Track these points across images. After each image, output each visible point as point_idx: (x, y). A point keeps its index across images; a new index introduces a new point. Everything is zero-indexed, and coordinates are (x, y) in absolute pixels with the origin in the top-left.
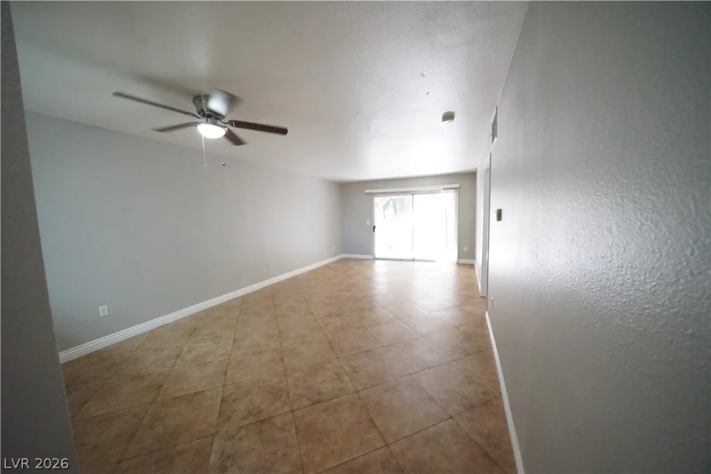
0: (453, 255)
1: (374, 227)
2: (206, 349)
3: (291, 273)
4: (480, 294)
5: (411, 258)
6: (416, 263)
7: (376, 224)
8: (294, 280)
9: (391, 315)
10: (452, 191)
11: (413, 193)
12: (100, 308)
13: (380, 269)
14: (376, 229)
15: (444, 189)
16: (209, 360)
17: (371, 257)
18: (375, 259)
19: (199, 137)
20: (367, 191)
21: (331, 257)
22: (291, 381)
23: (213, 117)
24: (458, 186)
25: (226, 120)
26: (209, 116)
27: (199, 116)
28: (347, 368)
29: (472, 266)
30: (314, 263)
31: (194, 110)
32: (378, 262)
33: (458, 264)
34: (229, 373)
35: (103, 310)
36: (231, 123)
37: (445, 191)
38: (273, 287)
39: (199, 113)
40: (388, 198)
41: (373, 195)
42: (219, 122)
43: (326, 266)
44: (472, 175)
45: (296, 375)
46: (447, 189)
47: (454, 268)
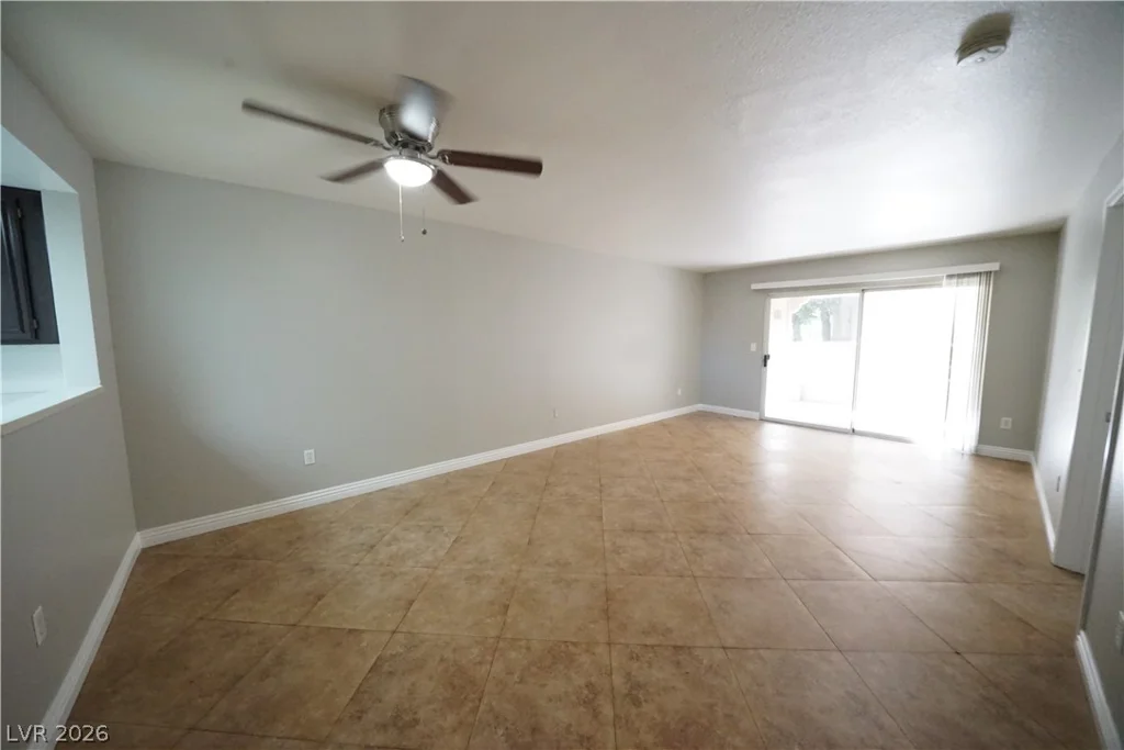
0: (965, 429)
1: (766, 358)
2: (412, 546)
3: (614, 424)
4: (1053, 559)
5: (847, 426)
6: (856, 439)
7: (771, 351)
8: (598, 442)
9: (766, 562)
10: (976, 279)
11: (863, 289)
12: (306, 452)
13: (774, 441)
14: (769, 362)
15: (950, 276)
16: (403, 570)
17: (755, 415)
18: (764, 420)
19: (391, 187)
20: (754, 286)
21: (673, 407)
22: (498, 667)
23: (412, 145)
24: (995, 266)
25: (434, 152)
26: (405, 145)
27: (387, 145)
28: (618, 680)
29: (1024, 468)
30: (639, 416)
31: (379, 134)
32: (768, 427)
33: (978, 456)
34: (415, 606)
35: (309, 456)
36: (442, 155)
37: (955, 280)
38: (558, 451)
39: (389, 141)
40: (806, 300)
41: (768, 293)
42: (423, 157)
43: (662, 424)
44: (1048, 239)
45: (513, 655)
46: (960, 276)
47: (965, 465)
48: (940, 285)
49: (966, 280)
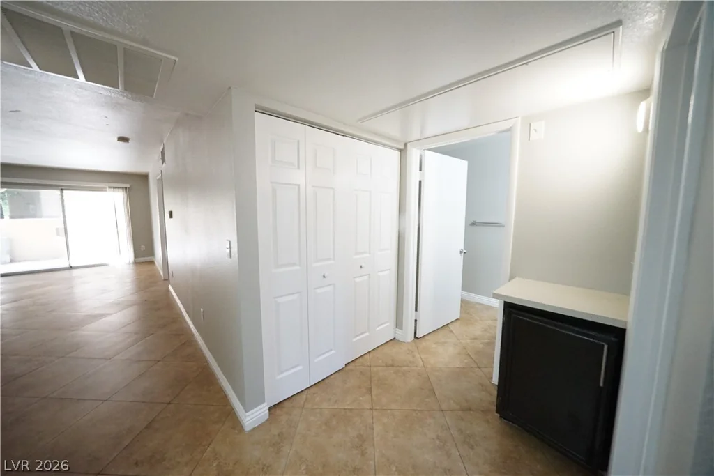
10: (121, 190)
11: (62, 188)
24: (128, 186)
29: (152, 262)
37: (111, 189)
46: (114, 188)
47: (132, 267)
48: (106, 191)
49: (117, 190)
